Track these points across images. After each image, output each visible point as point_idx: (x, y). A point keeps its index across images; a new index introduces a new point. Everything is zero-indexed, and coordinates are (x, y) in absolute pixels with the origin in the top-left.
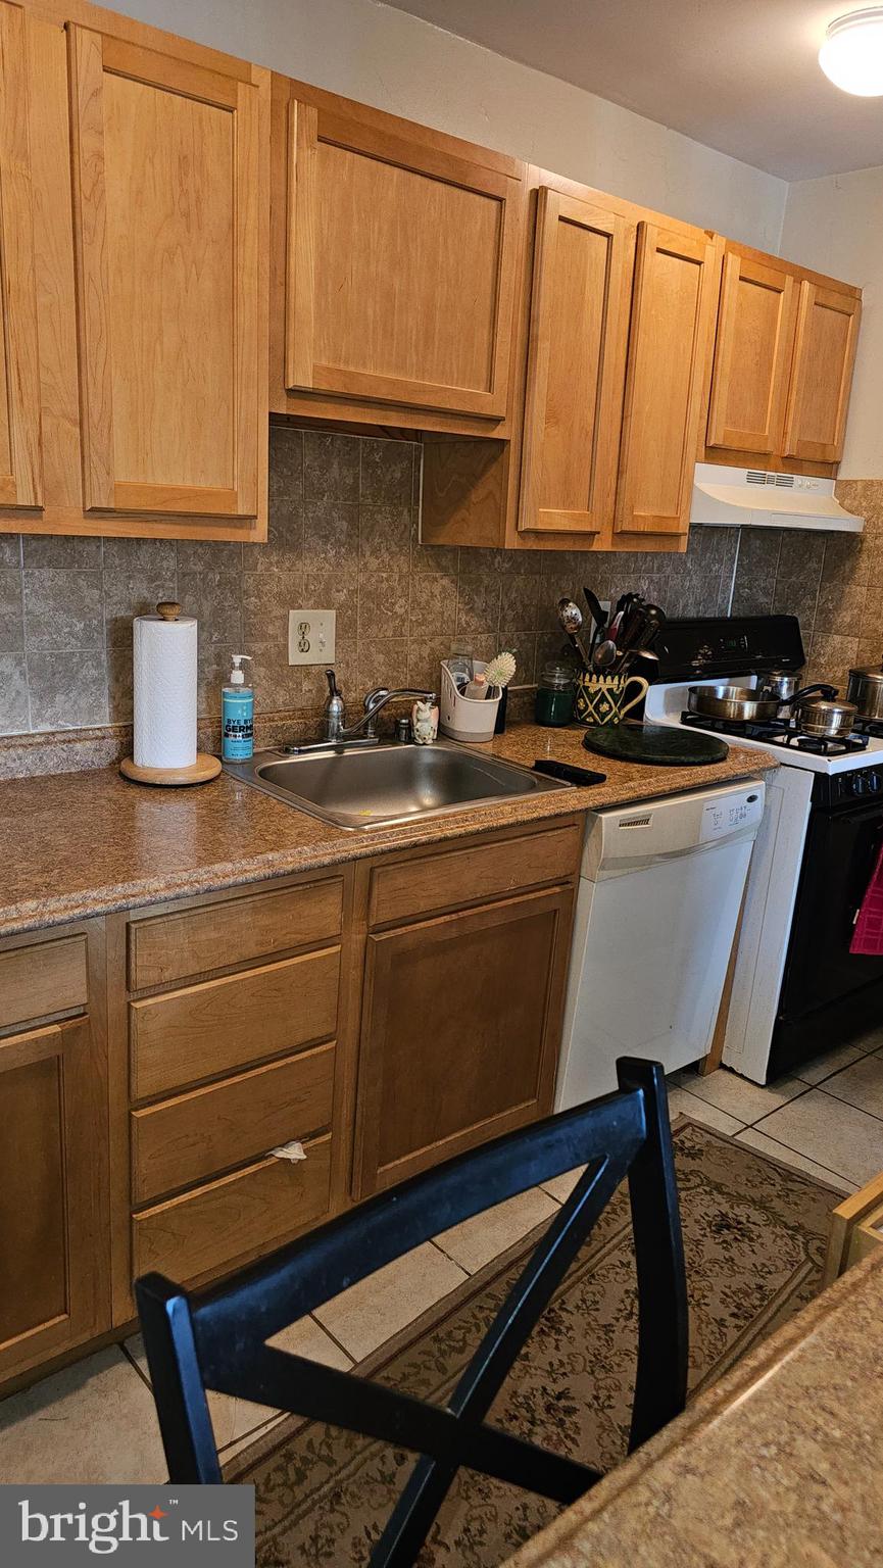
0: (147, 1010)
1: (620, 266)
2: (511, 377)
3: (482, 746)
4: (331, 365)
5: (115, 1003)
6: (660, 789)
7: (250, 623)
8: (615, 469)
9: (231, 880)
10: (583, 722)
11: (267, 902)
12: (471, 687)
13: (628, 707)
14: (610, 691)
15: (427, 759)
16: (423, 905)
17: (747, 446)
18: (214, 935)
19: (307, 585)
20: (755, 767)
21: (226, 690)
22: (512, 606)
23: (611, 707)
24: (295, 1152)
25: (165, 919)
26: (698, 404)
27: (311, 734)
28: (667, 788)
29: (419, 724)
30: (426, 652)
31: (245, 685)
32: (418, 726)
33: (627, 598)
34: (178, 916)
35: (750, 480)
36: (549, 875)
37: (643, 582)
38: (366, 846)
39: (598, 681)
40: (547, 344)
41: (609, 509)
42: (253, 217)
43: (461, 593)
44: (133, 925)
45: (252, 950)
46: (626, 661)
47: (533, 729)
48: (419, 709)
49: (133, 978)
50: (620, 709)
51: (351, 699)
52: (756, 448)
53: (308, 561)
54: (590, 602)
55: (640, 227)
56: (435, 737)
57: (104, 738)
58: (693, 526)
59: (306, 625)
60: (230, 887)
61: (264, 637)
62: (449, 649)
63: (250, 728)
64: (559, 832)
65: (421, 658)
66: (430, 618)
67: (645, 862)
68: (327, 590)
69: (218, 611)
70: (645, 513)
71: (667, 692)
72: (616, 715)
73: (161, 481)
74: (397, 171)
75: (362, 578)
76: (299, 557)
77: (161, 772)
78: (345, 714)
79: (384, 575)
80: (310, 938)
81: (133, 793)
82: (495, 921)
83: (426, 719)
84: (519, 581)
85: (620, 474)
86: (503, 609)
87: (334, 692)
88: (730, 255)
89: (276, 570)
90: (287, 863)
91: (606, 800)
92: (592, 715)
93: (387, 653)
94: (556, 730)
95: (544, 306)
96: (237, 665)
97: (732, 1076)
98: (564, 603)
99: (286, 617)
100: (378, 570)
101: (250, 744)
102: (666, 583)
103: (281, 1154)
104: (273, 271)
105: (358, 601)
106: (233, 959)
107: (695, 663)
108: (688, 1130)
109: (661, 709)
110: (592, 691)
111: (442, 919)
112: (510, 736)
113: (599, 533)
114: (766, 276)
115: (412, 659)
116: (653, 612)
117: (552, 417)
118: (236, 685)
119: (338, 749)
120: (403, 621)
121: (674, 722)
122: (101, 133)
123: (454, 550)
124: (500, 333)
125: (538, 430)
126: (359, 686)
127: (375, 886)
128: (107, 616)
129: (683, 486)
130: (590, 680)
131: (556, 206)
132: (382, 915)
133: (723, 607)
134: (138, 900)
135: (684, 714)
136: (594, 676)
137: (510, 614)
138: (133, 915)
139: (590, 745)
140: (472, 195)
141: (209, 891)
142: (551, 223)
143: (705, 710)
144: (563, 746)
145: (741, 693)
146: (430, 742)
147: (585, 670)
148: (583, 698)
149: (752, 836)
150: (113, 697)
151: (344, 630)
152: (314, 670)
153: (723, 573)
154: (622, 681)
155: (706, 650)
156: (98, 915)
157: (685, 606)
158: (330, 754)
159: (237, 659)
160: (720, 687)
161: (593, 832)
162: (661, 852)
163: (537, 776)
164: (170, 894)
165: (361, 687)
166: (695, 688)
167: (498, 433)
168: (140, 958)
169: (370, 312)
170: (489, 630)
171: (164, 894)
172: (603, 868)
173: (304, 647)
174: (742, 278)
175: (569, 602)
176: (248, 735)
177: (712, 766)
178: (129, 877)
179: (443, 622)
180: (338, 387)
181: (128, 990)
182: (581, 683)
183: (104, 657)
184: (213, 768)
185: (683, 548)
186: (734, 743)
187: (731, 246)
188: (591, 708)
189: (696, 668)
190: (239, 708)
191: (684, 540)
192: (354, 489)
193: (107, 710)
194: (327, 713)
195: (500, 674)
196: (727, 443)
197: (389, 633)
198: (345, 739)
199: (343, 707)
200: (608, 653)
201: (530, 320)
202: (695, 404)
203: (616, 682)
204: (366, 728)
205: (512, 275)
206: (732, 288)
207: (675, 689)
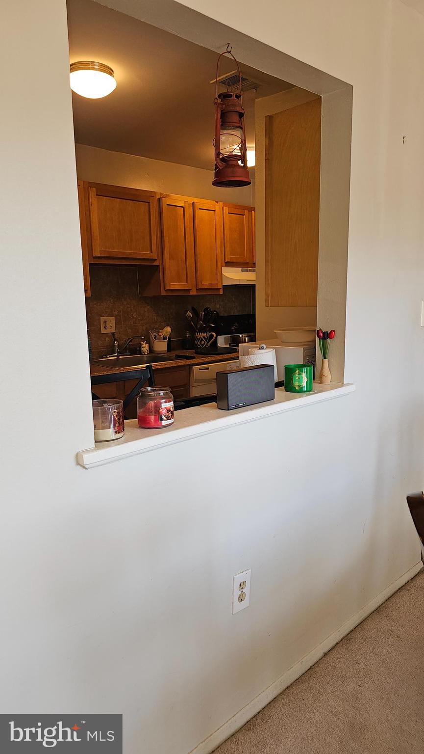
1: (188, 215)
2: (157, 248)
3: (163, 355)
4: (105, 250)
6: (212, 360)
7: (89, 322)
8: (194, 270)
10: (197, 348)
12: (158, 337)
13: (211, 342)
14: (204, 337)
15: (145, 357)
17: (238, 261)
19: (105, 310)
23: (205, 343)
27: (110, 352)
28: (214, 360)
30: (144, 328)
32: (142, 349)
33: (206, 309)
35: (242, 271)
39: (200, 334)
40: (167, 238)
41: (194, 283)
43: (154, 311)
46: (207, 328)
47: (182, 350)
48: (142, 344)
50: (208, 343)
51: (121, 342)
52: (242, 261)
53: (105, 303)
54: (195, 312)
55: (193, 203)
56: (148, 353)
58: (223, 286)
59: (106, 321)
61: (93, 325)
62: (151, 327)
63: (91, 350)
65: (143, 330)
66: (145, 318)
67: (209, 381)
68: (111, 311)
70: (206, 283)
71: (225, 338)
72: (207, 345)
74: (118, 199)
75: (122, 307)
76: (102, 302)
78: (119, 346)
79: (129, 306)
83: (145, 347)
84: (173, 306)
85: (196, 272)
86: (169, 315)
87: (115, 340)
88: (225, 207)
91: (194, 363)
92: (199, 345)
93: (132, 329)
95: (165, 226)
98: (186, 311)
99: (100, 320)
100: (127, 305)
105: (121, 314)
107: (233, 328)
109: (224, 343)
110: (198, 337)
112: (172, 351)
113: (191, 289)
114: (238, 211)
115: (140, 331)
117: (171, 258)
119: (117, 356)
120: (136, 319)
121: (227, 346)
123: (150, 297)
125: (167, 261)
126: (123, 339)
129: (219, 274)
130: (197, 334)
131: (166, 202)
135: (230, 344)
137: (171, 316)
139: (196, 353)
140: (140, 202)
142: (164, 206)
143: (234, 341)
144: (188, 353)
146: (146, 354)
147: (196, 332)
148: (196, 340)
151: (117, 323)
152: (109, 334)
154: (207, 334)
155: (236, 324)
158: (116, 358)
161: (191, 372)
163: (176, 359)
165: (125, 339)
166: (233, 336)
167: (156, 263)
169: (114, 235)
170: (165, 322)
172: (196, 382)
173: (106, 328)
174: (229, 213)
175: (188, 311)
177: (230, 354)
179: (149, 319)
180: (107, 255)
182: (195, 336)
185: (221, 293)
187: (225, 204)
188: (199, 343)
189: (234, 330)
191: (222, 290)
192: (117, 282)
194: (114, 345)
195: (167, 333)
196: (232, 261)
197: (132, 323)
198: (120, 353)
199: (118, 345)
200: (201, 325)
201: (162, 232)
202: (219, 251)
203: (205, 334)
204: (126, 350)
205: (154, 221)
206: (227, 217)
207: (227, 336)
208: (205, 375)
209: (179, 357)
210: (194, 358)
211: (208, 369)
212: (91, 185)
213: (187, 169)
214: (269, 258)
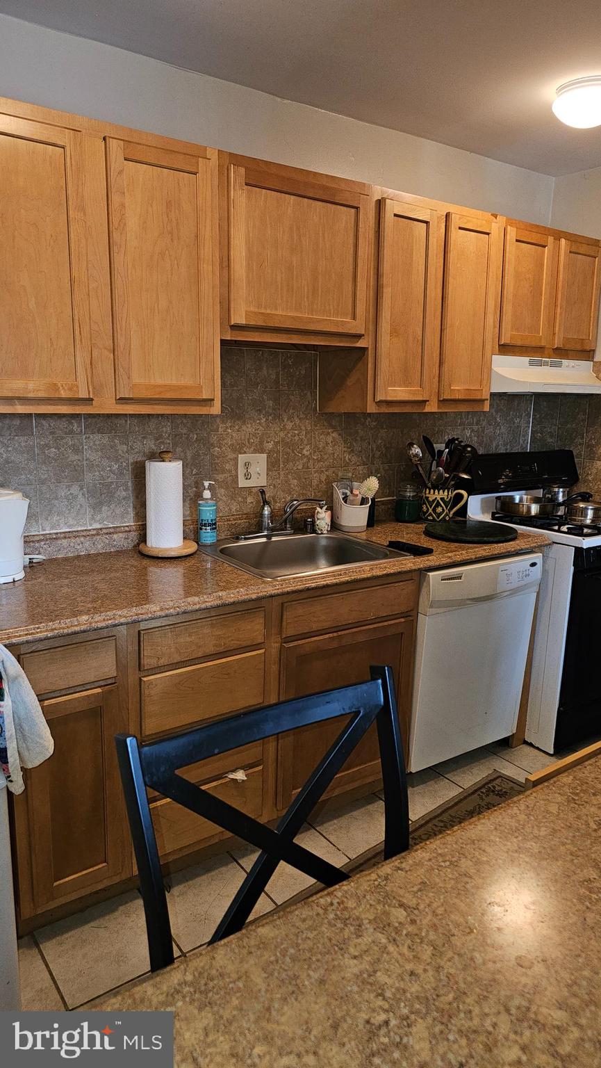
0: (150, 682)
1: (435, 240)
2: (367, 311)
3: (359, 534)
4: (256, 310)
5: (132, 679)
6: (468, 558)
7: (215, 463)
8: (438, 361)
9: (197, 607)
10: (426, 519)
11: (220, 620)
12: (351, 498)
13: (455, 509)
14: (442, 499)
15: (323, 542)
16: (315, 627)
17: (527, 343)
18: (189, 639)
19: (249, 440)
20: (535, 545)
21: (200, 502)
22: (378, 448)
23: (443, 510)
24: (240, 775)
25: (160, 629)
26: (491, 319)
27: (253, 528)
28: (473, 557)
29: (319, 521)
30: (323, 478)
31: (211, 499)
32: (318, 522)
33: (451, 441)
34: (167, 627)
35: (532, 363)
36: (397, 610)
37: (467, 431)
38: (278, 589)
39: (434, 493)
40: (389, 290)
41: (435, 386)
42: (209, 231)
43: (345, 442)
44: (142, 632)
45: (211, 649)
46: (452, 480)
47: (394, 525)
48: (318, 512)
49: (142, 662)
50: (449, 511)
51: (277, 508)
52: (533, 344)
53: (249, 426)
54: (427, 444)
55: (448, 215)
56: (329, 529)
57: (130, 531)
58: (492, 395)
59: (249, 463)
60: (197, 611)
61: (223, 471)
62: (337, 475)
63: (215, 524)
64: (402, 583)
65: (321, 482)
66: (326, 457)
67: (460, 603)
68: (261, 443)
69: (196, 456)
70: (458, 388)
71: (482, 500)
72: (447, 515)
73: (159, 381)
74: (293, 197)
75: (282, 434)
76: (244, 423)
77: (162, 550)
78: (272, 516)
79: (296, 432)
80: (244, 644)
81: (146, 562)
82: (361, 638)
83: (323, 518)
84: (383, 433)
85: (441, 364)
86: (372, 450)
87: (266, 502)
88: (509, 227)
89: (230, 431)
90: (230, 597)
91: (432, 564)
92: (432, 515)
93: (299, 479)
94: (409, 524)
95: (386, 266)
96: (207, 487)
97: (532, 749)
98: (411, 445)
99: (236, 459)
100: (292, 429)
101: (215, 534)
102: (483, 431)
103: (231, 776)
104: (221, 260)
105: (280, 448)
106: (200, 654)
107: (500, 481)
108: (499, 780)
109: (479, 511)
110: (431, 499)
111: (327, 636)
112: (378, 528)
113: (428, 401)
114: (534, 238)
116: (469, 449)
117: (394, 332)
118: (206, 499)
119: (268, 537)
120: (309, 459)
121: (487, 518)
122: (124, 193)
123: (340, 415)
124: (358, 284)
125: (385, 340)
126: (281, 499)
127: (285, 613)
128: (131, 460)
129: (485, 369)
130: (429, 493)
131: (391, 208)
132: (290, 631)
133: (524, 446)
134: (144, 617)
135: (493, 514)
136: (432, 491)
137: (378, 454)
138: (143, 626)
139: (428, 533)
140: (339, 207)
141: (185, 613)
142: (388, 217)
143: (507, 510)
144: (411, 533)
145: (531, 499)
146: (325, 532)
147: (426, 487)
148: (426, 504)
149: (536, 588)
150: (135, 508)
151: (272, 465)
152: (254, 490)
153: (523, 425)
154: (450, 493)
155: (508, 473)
156: (122, 624)
157: (497, 446)
158: (264, 540)
159: (206, 484)
160: (517, 496)
161: (425, 584)
162: (470, 597)
163: (390, 551)
164: (163, 614)
165: (283, 500)
166: (500, 496)
167: (359, 344)
168: (147, 652)
169: (279, 278)
171: (159, 614)
172: (431, 607)
173: (248, 476)
174: (517, 241)
175: (414, 444)
176: (213, 529)
177: (505, 544)
178: (140, 604)
179: (334, 459)
180: (260, 323)
181: (140, 670)
182: (424, 494)
183: (130, 484)
184: (193, 547)
185: (487, 408)
186: (522, 530)
187: (510, 222)
188: (430, 510)
189: (501, 484)
190: (208, 512)
191: (487, 404)
192: (277, 381)
193: (132, 515)
194: (262, 515)
195: (369, 490)
196: (513, 342)
197: (300, 467)
198: (273, 530)
199: (272, 512)
200: (440, 475)
203: (446, 493)
204: (286, 524)
205: (366, 250)
206: (512, 247)
207: (487, 498)
208: (454, 591)
209: (399, 548)
210: (428, 551)
211: (460, 577)
212: (236, 159)
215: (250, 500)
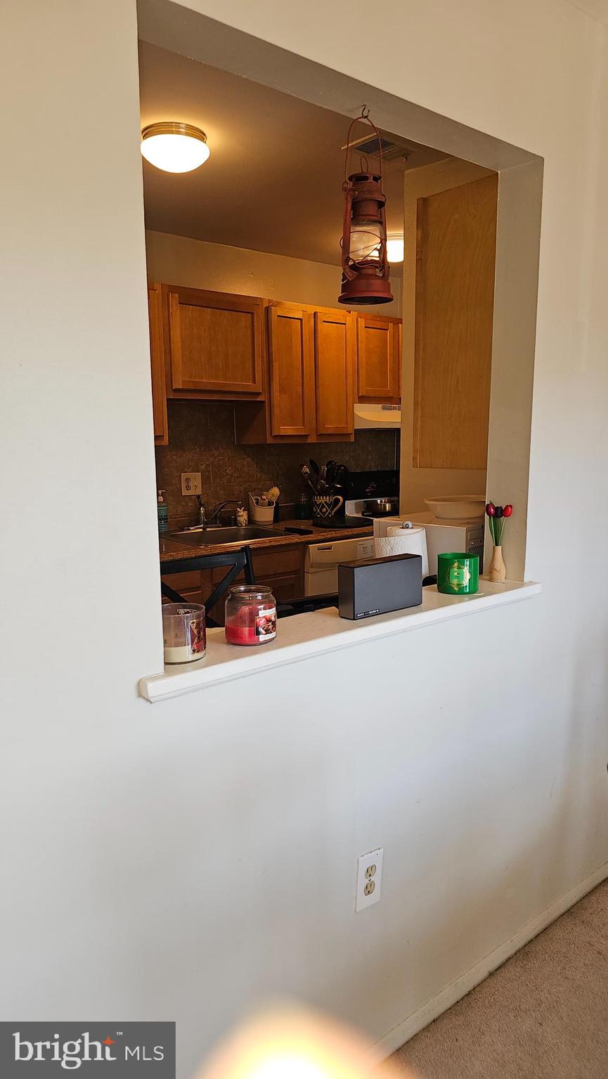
1: (307, 330)
2: (263, 377)
3: (267, 527)
4: (189, 379)
6: (337, 536)
7: (165, 480)
8: (315, 409)
10: (317, 517)
12: (260, 501)
13: (335, 509)
14: (326, 502)
15: (243, 529)
17: (377, 395)
19: (188, 463)
22: (281, 469)
23: (327, 511)
27: (193, 522)
28: (340, 536)
29: (239, 518)
30: (242, 489)
31: (164, 502)
33: (330, 463)
35: (384, 408)
36: (288, 569)
38: (209, 552)
39: (320, 499)
40: (278, 363)
41: (313, 425)
43: (257, 464)
46: (331, 489)
47: (293, 521)
48: (238, 511)
50: (332, 510)
51: (209, 509)
52: (384, 396)
53: (188, 454)
54: (315, 467)
55: (315, 313)
56: (247, 524)
58: (355, 430)
59: (189, 479)
61: (171, 484)
62: (251, 487)
63: (167, 519)
64: (291, 551)
65: (241, 492)
66: (243, 475)
67: (332, 566)
68: (197, 465)
70: (331, 426)
71: (356, 504)
72: (330, 513)
74: (209, 309)
75: (211, 459)
76: (185, 452)
78: (206, 514)
79: (221, 458)
83: (243, 516)
84: (283, 458)
85: (317, 410)
86: (277, 471)
87: (201, 505)
88: (359, 319)
89: (174, 457)
91: (311, 540)
92: (319, 514)
93: (225, 490)
94: (304, 521)
95: (274, 349)
96: (160, 494)
98: (302, 466)
99: (180, 476)
100: (219, 456)
101: (166, 525)
104: (165, 350)
105: (210, 469)
107: (368, 490)
109: (354, 511)
110: (318, 503)
112: (280, 522)
113: (310, 435)
114: (379, 325)
115: (236, 493)
116: (342, 468)
117: (282, 390)
118: (160, 502)
119: (204, 528)
120: (231, 476)
121: (360, 515)
123: (251, 446)
125: (276, 396)
126: (213, 503)
129: (349, 413)
131: (276, 312)
135: (363, 512)
136: (318, 497)
137: (281, 473)
139: (315, 525)
140: (239, 313)
142: (274, 318)
143: (370, 509)
144: (303, 525)
146: (244, 525)
147: (315, 494)
148: (315, 506)
151: (205, 481)
152: (193, 497)
154: (331, 498)
155: (373, 484)
157: (371, 467)
158: (201, 530)
159: (160, 492)
160: (379, 500)
161: (307, 552)
163: (285, 532)
166: (367, 501)
167: (258, 399)
169: (203, 359)
170: (271, 480)
172: (313, 567)
173: (188, 488)
174: (366, 327)
175: (304, 465)
176: (166, 522)
177: (363, 528)
179: (249, 476)
180: (192, 387)
182: (314, 500)
185: (352, 439)
186: (377, 520)
187: (360, 315)
188: (318, 510)
189: (368, 492)
191: (353, 436)
192: (206, 424)
194: (199, 513)
195: (273, 496)
196: (369, 395)
197: (225, 482)
198: (207, 524)
199: (205, 512)
200: (323, 486)
201: (269, 355)
202: (350, 379)
203: (328, 498)
204: (216, 520)
205: (260, 339)
206: (362, 332)
207: (358, 502)
208: (327, 557)
209: (291, 531)
210: (311, 532)
211: (330, 548)
212: (173, 289)
213: (308, 265)
214: (420, 399)
215: (190, 504)
